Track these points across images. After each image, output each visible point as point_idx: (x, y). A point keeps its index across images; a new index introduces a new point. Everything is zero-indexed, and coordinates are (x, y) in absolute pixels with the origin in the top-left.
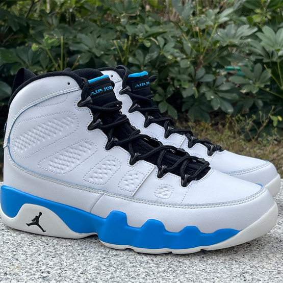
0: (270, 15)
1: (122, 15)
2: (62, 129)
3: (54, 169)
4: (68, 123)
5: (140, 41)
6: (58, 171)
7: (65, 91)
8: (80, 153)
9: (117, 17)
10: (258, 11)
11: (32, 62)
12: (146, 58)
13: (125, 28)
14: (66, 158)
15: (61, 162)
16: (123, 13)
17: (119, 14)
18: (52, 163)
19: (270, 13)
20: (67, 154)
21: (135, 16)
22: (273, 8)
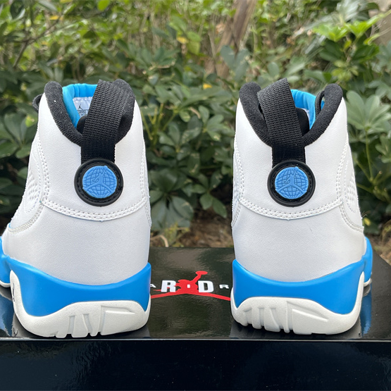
0: (357, 70)
1: (151, 68)
5: (175, 112)
9: (144, 73)
10: (339, 64)
11: (25, 140)
12: (184, 137)
13: (154, 88)
16: (151, 65)
17: (146, 67)
19: (356, 68)
21: (169, 69)
22: (360, 61)
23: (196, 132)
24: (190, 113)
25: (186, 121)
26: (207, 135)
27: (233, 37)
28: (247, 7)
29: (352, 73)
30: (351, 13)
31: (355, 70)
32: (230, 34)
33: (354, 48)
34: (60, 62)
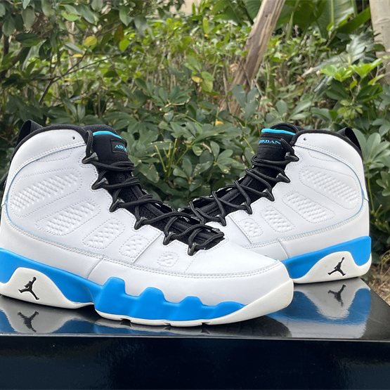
0: (361, 108)
1: (167, 105)
2: (64, 187)
3: (53, 230)
4: (71, 180)
5: (188, 146)
6: (57, 232)
7: (69, 146)
8: (82, 213)
9: (161, 109)
10: (344, 102)
12: (196, 170)
13: (169, 124)
14: (66, 219)
15: (60, 222)
16: (168, 103)
17: (162, 105)
18: (50, 224)
19: (361, 106)
20: (67, 214)
21: (184, 105)
22: (364, 100)
23: (207, 166)
24: (202, 147)
25: (198, 155)
26: (218, 168)
27: (245, 76)
28: (259, 48)
29: (356, 111)
30: (358, 54)
31: (359, 108)
32: (242, 73)
33: (359, 88)
34: (83, 99)
